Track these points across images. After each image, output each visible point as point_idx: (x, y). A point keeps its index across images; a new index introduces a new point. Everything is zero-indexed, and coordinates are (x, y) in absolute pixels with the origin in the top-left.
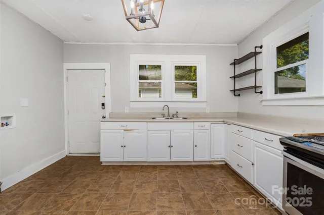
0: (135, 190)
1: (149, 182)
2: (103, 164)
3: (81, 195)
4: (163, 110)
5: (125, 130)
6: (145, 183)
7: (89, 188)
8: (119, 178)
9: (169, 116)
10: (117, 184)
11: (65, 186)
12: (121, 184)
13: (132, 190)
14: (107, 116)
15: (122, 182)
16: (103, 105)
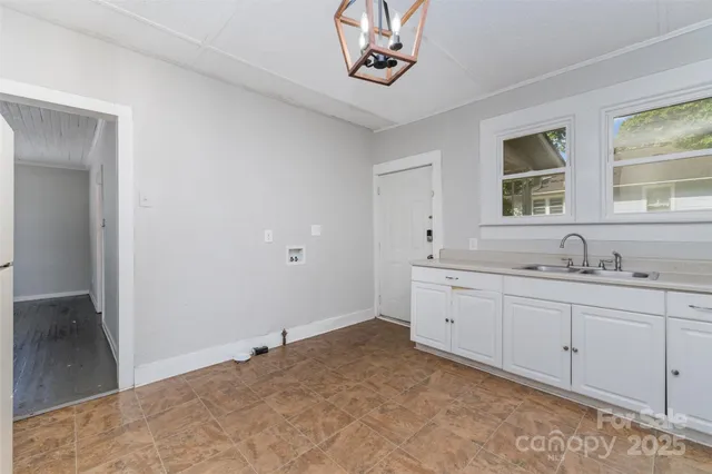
0: (440, 417)
1: (480, 417)
2: (418, 347)
3: (352, 385)
4: (562, 246)
5: (453, 287)
6: (469, 413)
7: (372, 379)
8: (427, 381)
9: (586, 262)
10: (414, 392)
11: (346, 362)
12: (421, 394)
13: (434, 415)
14: (436, 255)
15: (425, 390)
16: (429, 233)
